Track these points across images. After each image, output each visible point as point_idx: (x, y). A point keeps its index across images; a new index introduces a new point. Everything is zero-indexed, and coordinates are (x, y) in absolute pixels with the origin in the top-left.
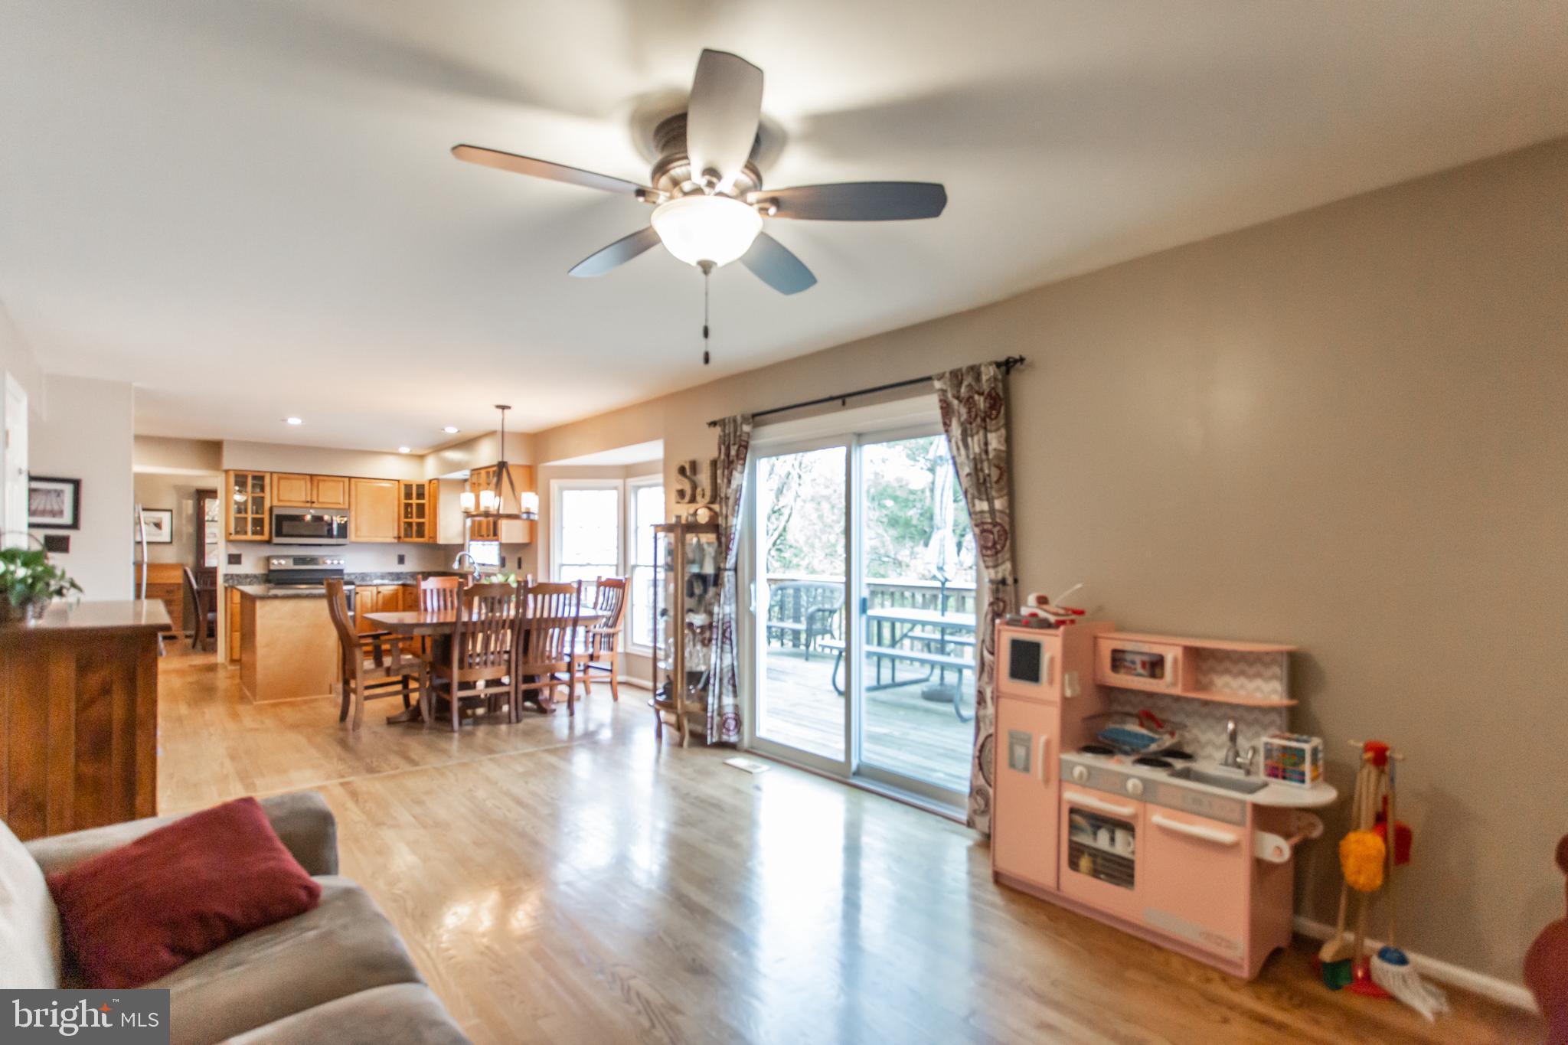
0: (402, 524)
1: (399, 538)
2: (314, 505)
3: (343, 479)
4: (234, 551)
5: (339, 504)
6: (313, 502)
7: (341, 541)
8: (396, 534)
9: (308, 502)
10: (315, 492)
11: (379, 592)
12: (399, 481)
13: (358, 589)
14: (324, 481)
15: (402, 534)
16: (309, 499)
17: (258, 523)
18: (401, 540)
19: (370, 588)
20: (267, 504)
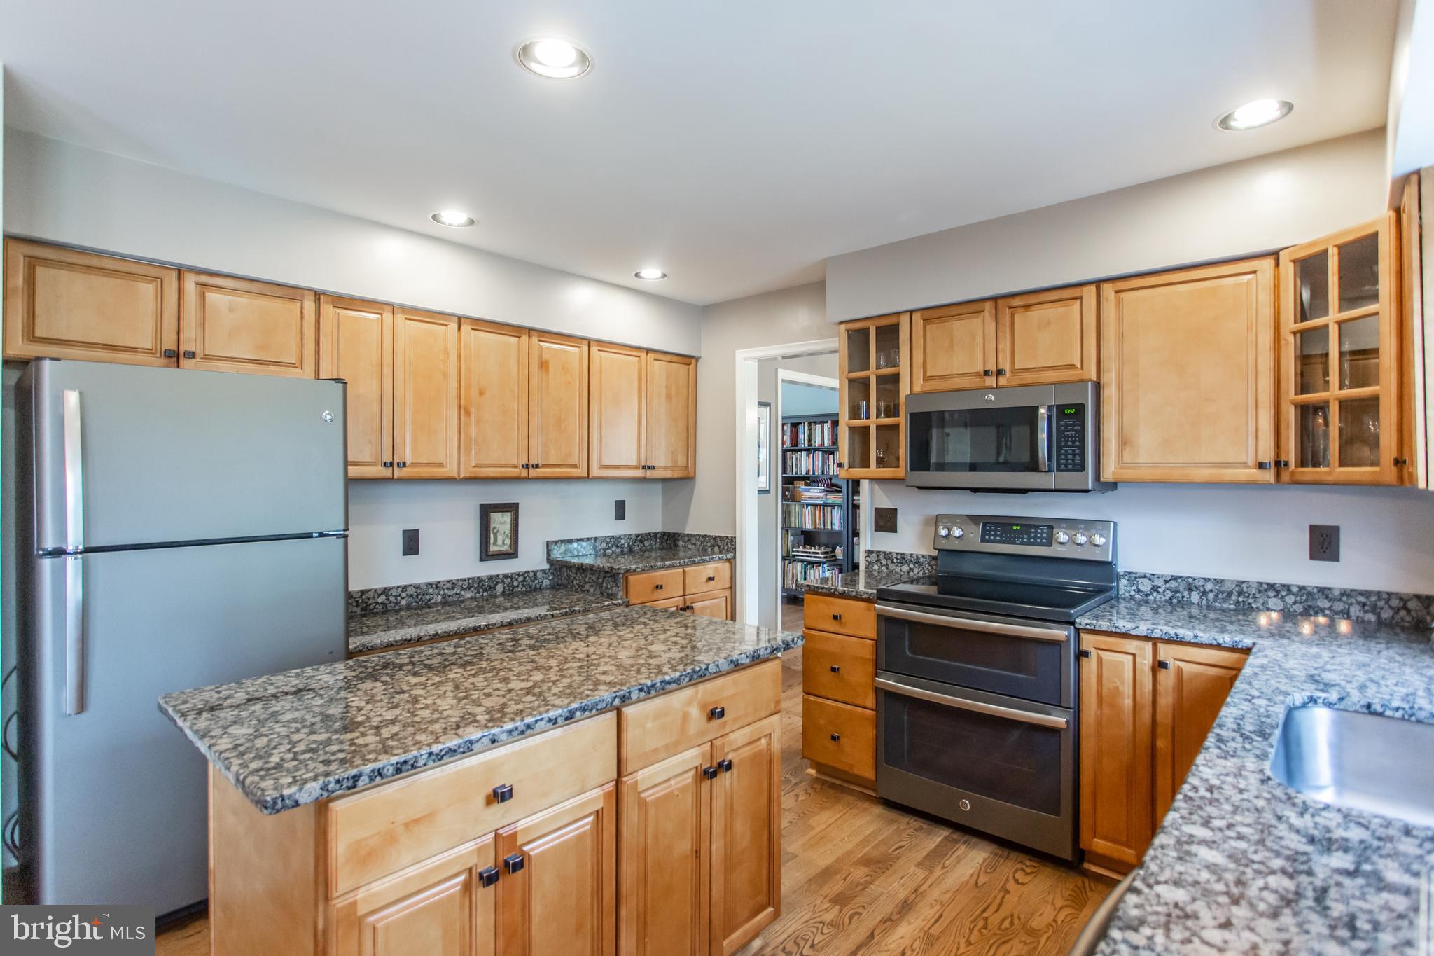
0: (1290, 414)
1: (1279, 464)
2: (1003, 381)
3: (1075, 292)
4: (886, 503)
5: (1071, 367)
6: (1000, 373)
7: (1069, 479)
8: (1268, 456)
9: (986, 373)
10: (1005, 345)
11: (1159, 666)
12: (1275, 254)
13: (1088, 641)
14: (1027, 307)
15: (1291, 455)
16: (992, 367)
17: (887, 433)
18: (1285, 476)
19: (1131, 645)
20: (904, 390)
